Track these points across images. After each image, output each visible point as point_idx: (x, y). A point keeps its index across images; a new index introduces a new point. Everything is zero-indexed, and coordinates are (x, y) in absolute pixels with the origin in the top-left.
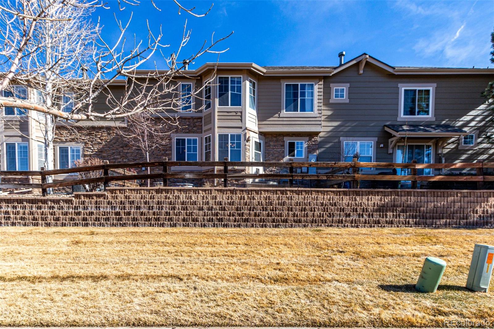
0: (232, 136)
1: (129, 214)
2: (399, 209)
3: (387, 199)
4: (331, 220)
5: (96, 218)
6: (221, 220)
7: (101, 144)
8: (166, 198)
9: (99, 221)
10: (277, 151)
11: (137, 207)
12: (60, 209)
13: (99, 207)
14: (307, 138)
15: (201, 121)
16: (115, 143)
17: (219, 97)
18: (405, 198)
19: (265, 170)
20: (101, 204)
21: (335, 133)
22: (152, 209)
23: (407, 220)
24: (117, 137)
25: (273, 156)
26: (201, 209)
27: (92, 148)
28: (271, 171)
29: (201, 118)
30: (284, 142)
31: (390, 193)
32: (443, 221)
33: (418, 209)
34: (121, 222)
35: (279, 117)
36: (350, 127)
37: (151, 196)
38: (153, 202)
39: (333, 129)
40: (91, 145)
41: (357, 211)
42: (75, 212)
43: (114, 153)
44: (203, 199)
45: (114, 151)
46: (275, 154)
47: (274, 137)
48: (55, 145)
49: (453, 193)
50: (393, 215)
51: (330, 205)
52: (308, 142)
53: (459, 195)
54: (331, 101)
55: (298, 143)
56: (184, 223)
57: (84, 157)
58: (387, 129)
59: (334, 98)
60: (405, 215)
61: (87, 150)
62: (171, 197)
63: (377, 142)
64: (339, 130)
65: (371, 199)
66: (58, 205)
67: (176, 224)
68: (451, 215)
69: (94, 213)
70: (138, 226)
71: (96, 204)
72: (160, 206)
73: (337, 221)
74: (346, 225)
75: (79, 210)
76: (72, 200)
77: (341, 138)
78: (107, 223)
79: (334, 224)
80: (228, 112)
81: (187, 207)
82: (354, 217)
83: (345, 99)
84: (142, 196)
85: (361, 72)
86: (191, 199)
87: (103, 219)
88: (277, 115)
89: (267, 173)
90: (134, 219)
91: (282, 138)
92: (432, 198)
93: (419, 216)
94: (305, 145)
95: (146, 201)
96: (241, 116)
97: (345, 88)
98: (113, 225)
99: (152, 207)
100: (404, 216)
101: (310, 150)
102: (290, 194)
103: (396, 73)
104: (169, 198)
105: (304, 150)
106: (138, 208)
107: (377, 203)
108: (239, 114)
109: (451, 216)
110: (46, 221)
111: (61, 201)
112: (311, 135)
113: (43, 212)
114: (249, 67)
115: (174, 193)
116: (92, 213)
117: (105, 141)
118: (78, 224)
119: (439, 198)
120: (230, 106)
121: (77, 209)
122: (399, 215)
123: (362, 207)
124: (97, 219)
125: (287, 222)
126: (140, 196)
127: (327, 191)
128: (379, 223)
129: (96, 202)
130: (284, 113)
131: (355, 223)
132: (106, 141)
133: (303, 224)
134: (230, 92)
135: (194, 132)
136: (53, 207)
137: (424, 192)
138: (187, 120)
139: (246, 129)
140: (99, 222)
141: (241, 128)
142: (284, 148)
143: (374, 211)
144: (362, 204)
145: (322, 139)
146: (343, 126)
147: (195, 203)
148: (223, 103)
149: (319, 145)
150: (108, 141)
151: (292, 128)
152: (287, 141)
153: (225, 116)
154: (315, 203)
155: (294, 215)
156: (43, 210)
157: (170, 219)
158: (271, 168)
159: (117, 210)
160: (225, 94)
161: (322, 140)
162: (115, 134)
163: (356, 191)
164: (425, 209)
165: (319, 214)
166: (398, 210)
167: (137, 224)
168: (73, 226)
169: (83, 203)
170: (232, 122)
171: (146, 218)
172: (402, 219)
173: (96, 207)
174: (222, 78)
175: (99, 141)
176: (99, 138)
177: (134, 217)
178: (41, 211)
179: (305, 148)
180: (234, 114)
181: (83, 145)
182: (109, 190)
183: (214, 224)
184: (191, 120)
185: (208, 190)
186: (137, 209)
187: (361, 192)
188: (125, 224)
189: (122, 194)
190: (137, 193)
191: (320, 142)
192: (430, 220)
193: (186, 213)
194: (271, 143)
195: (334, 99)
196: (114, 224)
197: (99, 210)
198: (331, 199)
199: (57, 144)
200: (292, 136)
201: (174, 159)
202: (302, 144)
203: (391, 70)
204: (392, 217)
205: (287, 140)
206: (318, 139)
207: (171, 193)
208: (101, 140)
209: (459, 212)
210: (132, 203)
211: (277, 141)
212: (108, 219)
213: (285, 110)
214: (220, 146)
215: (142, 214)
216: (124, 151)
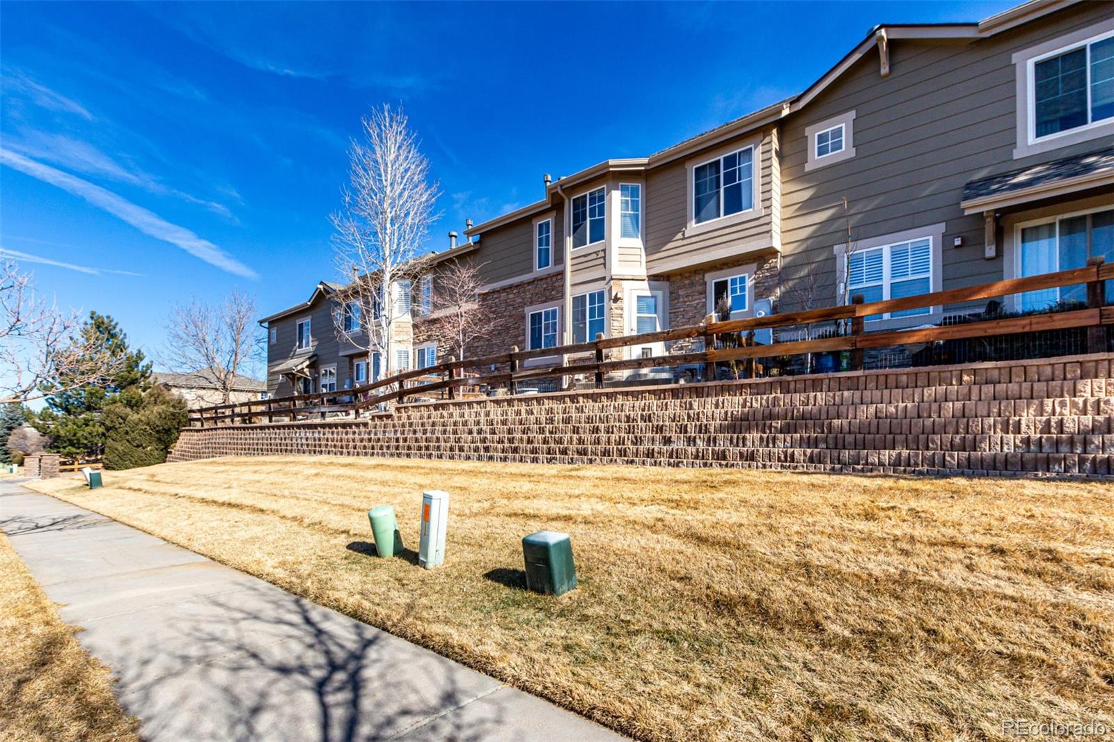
0: (592, 296)
2: (778, 424)
3: (757, 400)
4: (635, 451)
7: (453, 338)
10: (691, 306)
11: (414, 430)
12: (359, 435)
14: (754, 266)
17: (574, 233)
18: (803, 397)
19: (668, 348)
20: (388, 427)
21: (821, 238)
23: (790, 451)
25: (684, 318)
26: (471, 432)
27: (445, 347)
28: (681, 348)
29: (561, 273)
30: (705, 283)
31: (768, 386)
33: (826, 422)
35: (684, 238)
36: (860, 216)
39: (815, 231)
40: (444, 342)
41: (686, 432)
46: (687, 312)
47: (686, 278)
48: (414, 347)
49: (949, 374)
50: (761, 438)
51: (641, 419)
52: (755, 273)
53: (966, 378)
54: (808, 167)
55: (734, 281)
56: (450, 453)
59: (816, 157)
60: (788, 439)
61: (440, 350)
63: (944, 236)
64: (832, 229)
65: (723, 403)
67: (442, 454)
68: (922, 437)
70: (410, 457)
71: (384, 428)
72: (434, 428)
73: (646, 452)
74: (658, 460)
76: (368, 423)
77: (835, 247)
79: (637, 459)
80: (585, 256)
81: (457, 430)
82: (679, 444)
83: (846, 150)
85: (885, 70)
87: (386, 447)
88: (680, 236)
89: (675, 353)
91: (701, 276)
92: (878, 393)
93: (826, 441)
94: (749, 283)
96: (604, 258)
97: (843, 124)
100: (785, 441)
101: (761, 291)
102: (583, 402)
103: (987, 34)
105: (747, 293)
107: (732, 412)
108: (601, 255)
109: (919, 440)
111: (361, 425)
112: (762, 257)
113: (348, 438)
114: (605, 168)
118: (367, 453)
119: (895, 391)
120: (588, 245)
122: (774, 439)
123: (698, 423)
125: (566, 453)
128: (724, 458)
129: (385, 424)
130: (693, 227)
131: (677, 457)
133: (590, 457)
134: (588, 219)
135: (552, 299)
136: (355, 433)
137: (858, 377)
138: (544, 281)
139: (612, 279)
141: (604, 279)
142: (706, 298)
143: (721, 429)
144: (701, 415)
145: (788, 259)
146: (840, 218)
148: (579, 242)
149: (782, 276)
151: (705, 255)
152: (712, 279)
153: (583, 263)
154: (617, 417)
155: (580, 441)
158: (681, 343)
160: (581, 225)
161: (790, 263)
163: (697, 388)
164: (845, 422)
165: (617, 438)
166: (776, 428)
167: (410, 454)
168: (364, 456)
170: (591, 271)
171: (419, 446)
172: (778, 449)
173: (384, 432)
174: (578, 198)
179: (750, 288)
180: (594, 256)
181: (437, 343)
182: (397, 409)
184: (549, 279)
185: (483, 402)
187: (706, 389)
189: (406, 413)
190: (418, 411)
191: (784, 268)
192: (852, 452)
193: (455, 438)
194: (681, 292)
195: (815, 160)
198: (646, 408)
199: (417, 346)
200: (722, 269)
201: (528, 348)
202: (742, 280)
204: (757, 443)
205: (714, 279)
206: (779, 263)
209: (951, 429)
211: (692, 285)
213: (694, 221)
214: (575, 319)
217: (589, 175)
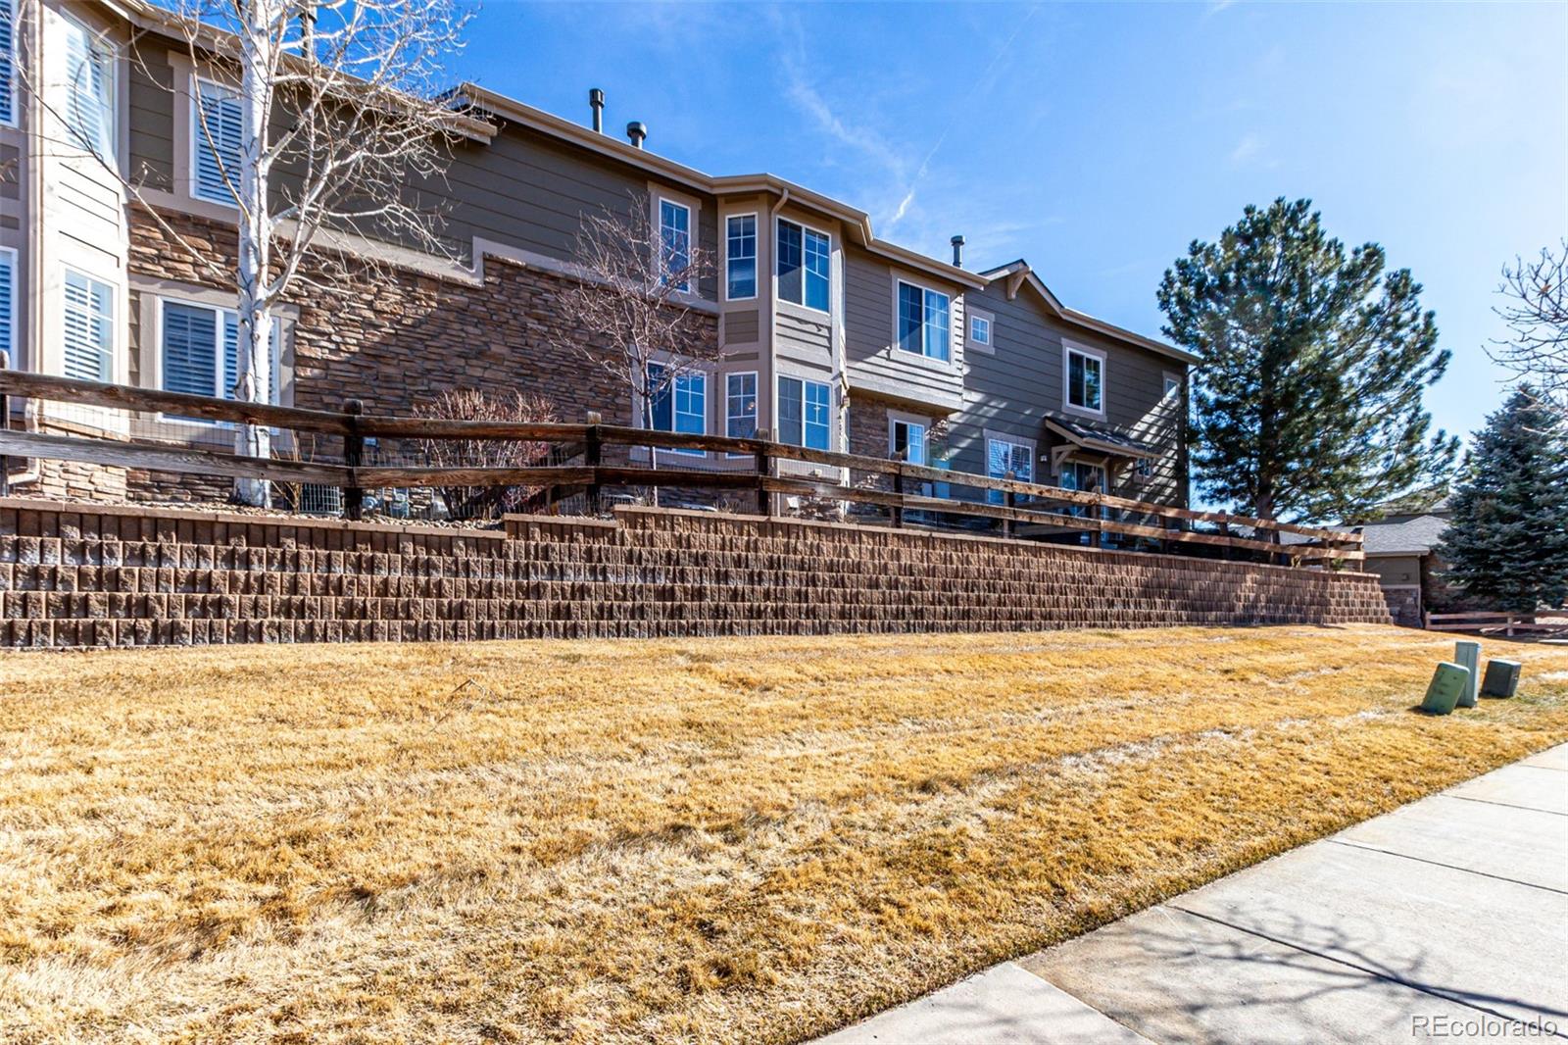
0: (811, 387)
1: (699, 594)
5: (601, 608)
6: (918, 614)
7: (376, 327)
8: (787, 549)
9: (611, 617)
10: (874, 441)
11: (718, 573)
12: (456, 574)
13: (604, 571)
14: (929, 420)
15: (715, 327)
16: (433, 337)
17: (780, 274)
18: (1168, 571)
20: (608, 559)
21: (974, 418)
22: (760, 581)
24: (443, 314)
26: (874, 585)
27: (335, 338)
29: (715, 317)
30: (886, 420)
31: (1150, 561)
32: (1212, 615)
34: (684, 622)
35: (888, 359)
36: (998, 410)
37: (748, 542)
38: (757, 559)
39: (973, 409)
40: (328, 322)
42: (519, 587)
43: (429, 371)
44: (873, 557)
45: (428, 365)
46: (870, 447)
48: (137, 286)
50: (1162, 603)
52: (930, 429)
54: (972, 345)
55: (913, 428)
56: (845, 622)
57: (296, 364)
58: (1049, 425)
59: (972, 337)
61: (309, 340)
62: (800, 547)
63: (1037, 451)
64: (980, 413)
65: (1131, 571)
66: (449, 559)
67: (827, 625)
68: (1219, 603)
69: (589, 590)
70: (732, 632)
71: (590, 559)
72: (780, 572)
75: (534, 580)
76: (501, 541)
77: (984, 431)
78: (639, 625)
80: (800, 321)
81: (843, 578)
82: (1119, 607)
83: (988, 345)
84: (723, 539)
85: (1014, 296)
86: (847, 556)
87: (625, 611)
88: (883, 353)
90: (718, 612)
91: (885, 410)
92: (1194, 573)
94: (925, 437)
95: (739, 556)
96: (829, 340)
97: (989, 323)
98: (659, 631)
99: (760, 574)
103: (1064, 317)
104: (795, 551)
105: (923, 446)
106: (722, 577)
108: (825, 332)
110: (409, 617)
111: (461, 544)
112: (937, 414)
113: (385, 582)
115: (805, 538)
116: (582, 592)
117: (391, 321)
118: (540, 628)
120: (804, 306)
121: (527, 576)
122: (1169, 604)
124: (603, 612)
125: (1032, 619)
126: (719, 541)
127: (1075, 552)
129: (589, 551)
130: (898, 352)
131: (1123, 620)
132: (399, 322)
134: (804, 268)
135: (695, 354)
136: (429, 566)
138: (676, 313)
139: (840, 375)
140: (612, 623)
141: (829, 370)
142: (886, 436)
144: (1124, 581)
145: (955, 426)
146: (986, 405)
147: (857, 568)
148: (789, 292)
149: (950, 440)
150: (409, 322)
151: (911, 391)
153: (796, 329)
156: (384, 573)
157: (812, 613)
159: (661, 582)
160: (792, 269)
161: (954, 430)
162: (434, 304)
164: (1192, 592)
166: (1166, 595)
167: (731, 625)
168: (521, 637)
169: (546, 552)
170: (809, 348)
171: (751, 609)
173: (593, 571)
175: (369, 314)
176: (370, 305)
177: (717, 607)
178: (378, 579)
179: (925, 442)
180: (814, 329)
181: (295, 316)
182: (624, 514)
183: (908, 624)
184: (689, 316)
186: (718, 582)
188: (695, 626)
189: (665, 529)
190: (708, 531)
191: (950, 434)
193: (844, 595)
194: (864, 420)
195: (972, 340)
196: (663, 627)
197: (605, 579)
199: (156, 287)
200: (904, 410)
202: (920, 431)
203: (1056, 307)
205: (894, 418)
206: (948, 426)
207: (798, 537)
208: (378, 312)
210: (700, 560)
211: (875, 416)
212: (639, 612)
213: (899, 344)
214: (782, 411)
215: (735, 595)
216: (470, 371)
217: (804, 198)
